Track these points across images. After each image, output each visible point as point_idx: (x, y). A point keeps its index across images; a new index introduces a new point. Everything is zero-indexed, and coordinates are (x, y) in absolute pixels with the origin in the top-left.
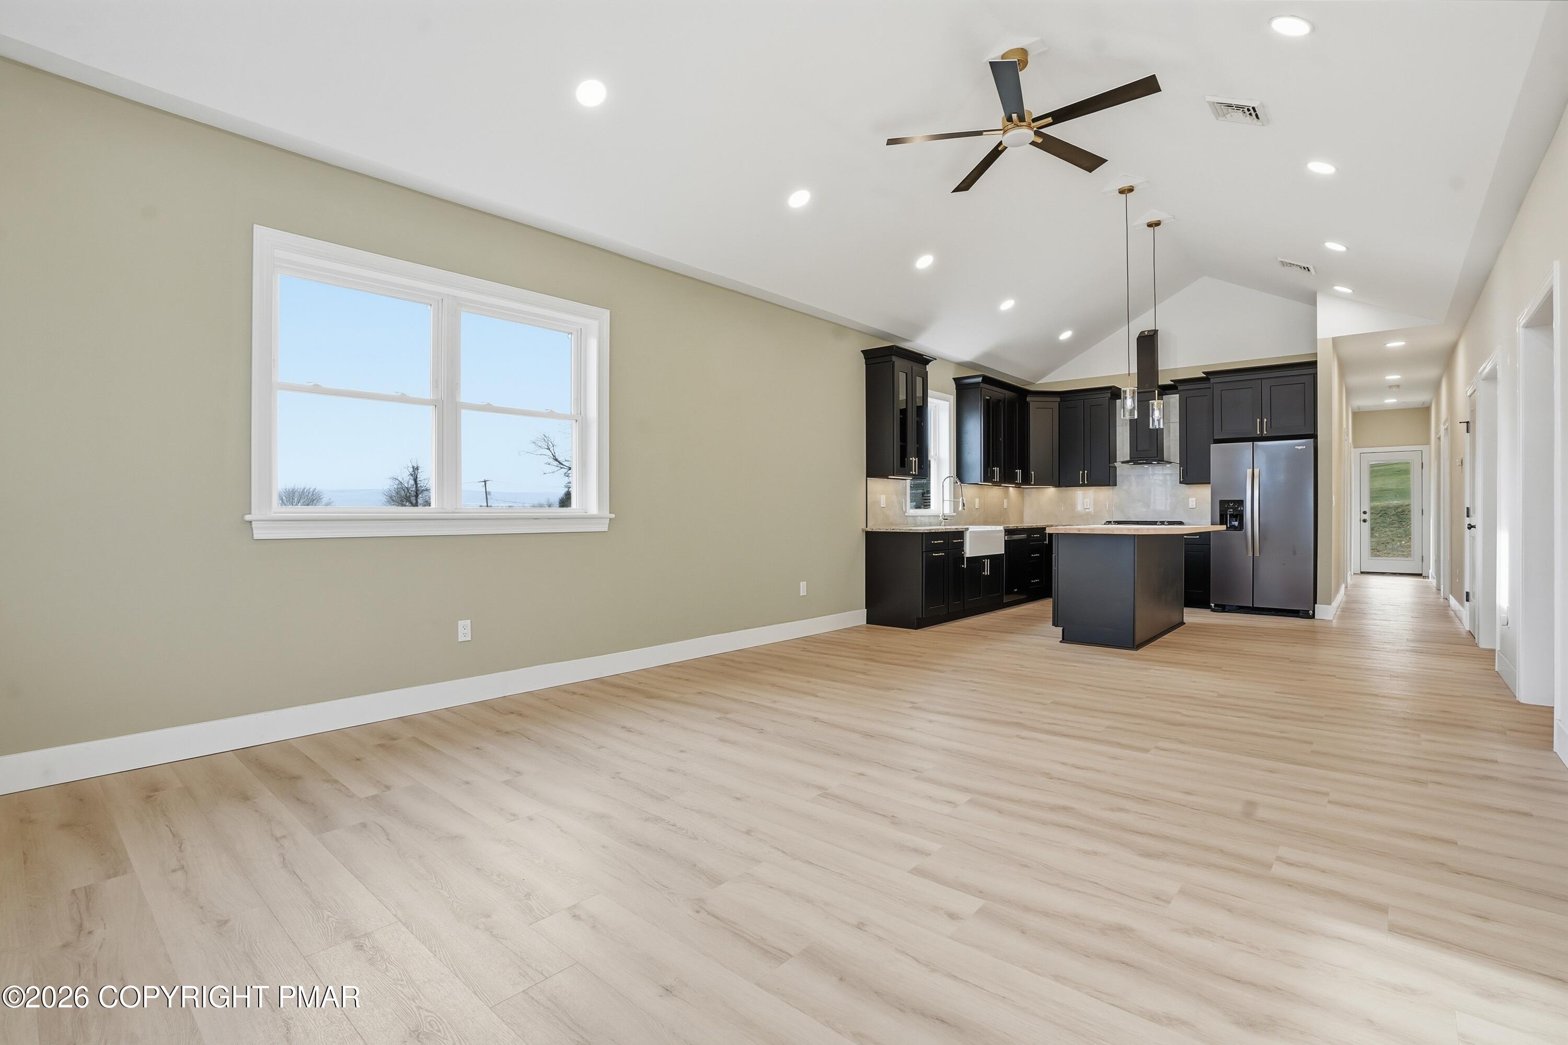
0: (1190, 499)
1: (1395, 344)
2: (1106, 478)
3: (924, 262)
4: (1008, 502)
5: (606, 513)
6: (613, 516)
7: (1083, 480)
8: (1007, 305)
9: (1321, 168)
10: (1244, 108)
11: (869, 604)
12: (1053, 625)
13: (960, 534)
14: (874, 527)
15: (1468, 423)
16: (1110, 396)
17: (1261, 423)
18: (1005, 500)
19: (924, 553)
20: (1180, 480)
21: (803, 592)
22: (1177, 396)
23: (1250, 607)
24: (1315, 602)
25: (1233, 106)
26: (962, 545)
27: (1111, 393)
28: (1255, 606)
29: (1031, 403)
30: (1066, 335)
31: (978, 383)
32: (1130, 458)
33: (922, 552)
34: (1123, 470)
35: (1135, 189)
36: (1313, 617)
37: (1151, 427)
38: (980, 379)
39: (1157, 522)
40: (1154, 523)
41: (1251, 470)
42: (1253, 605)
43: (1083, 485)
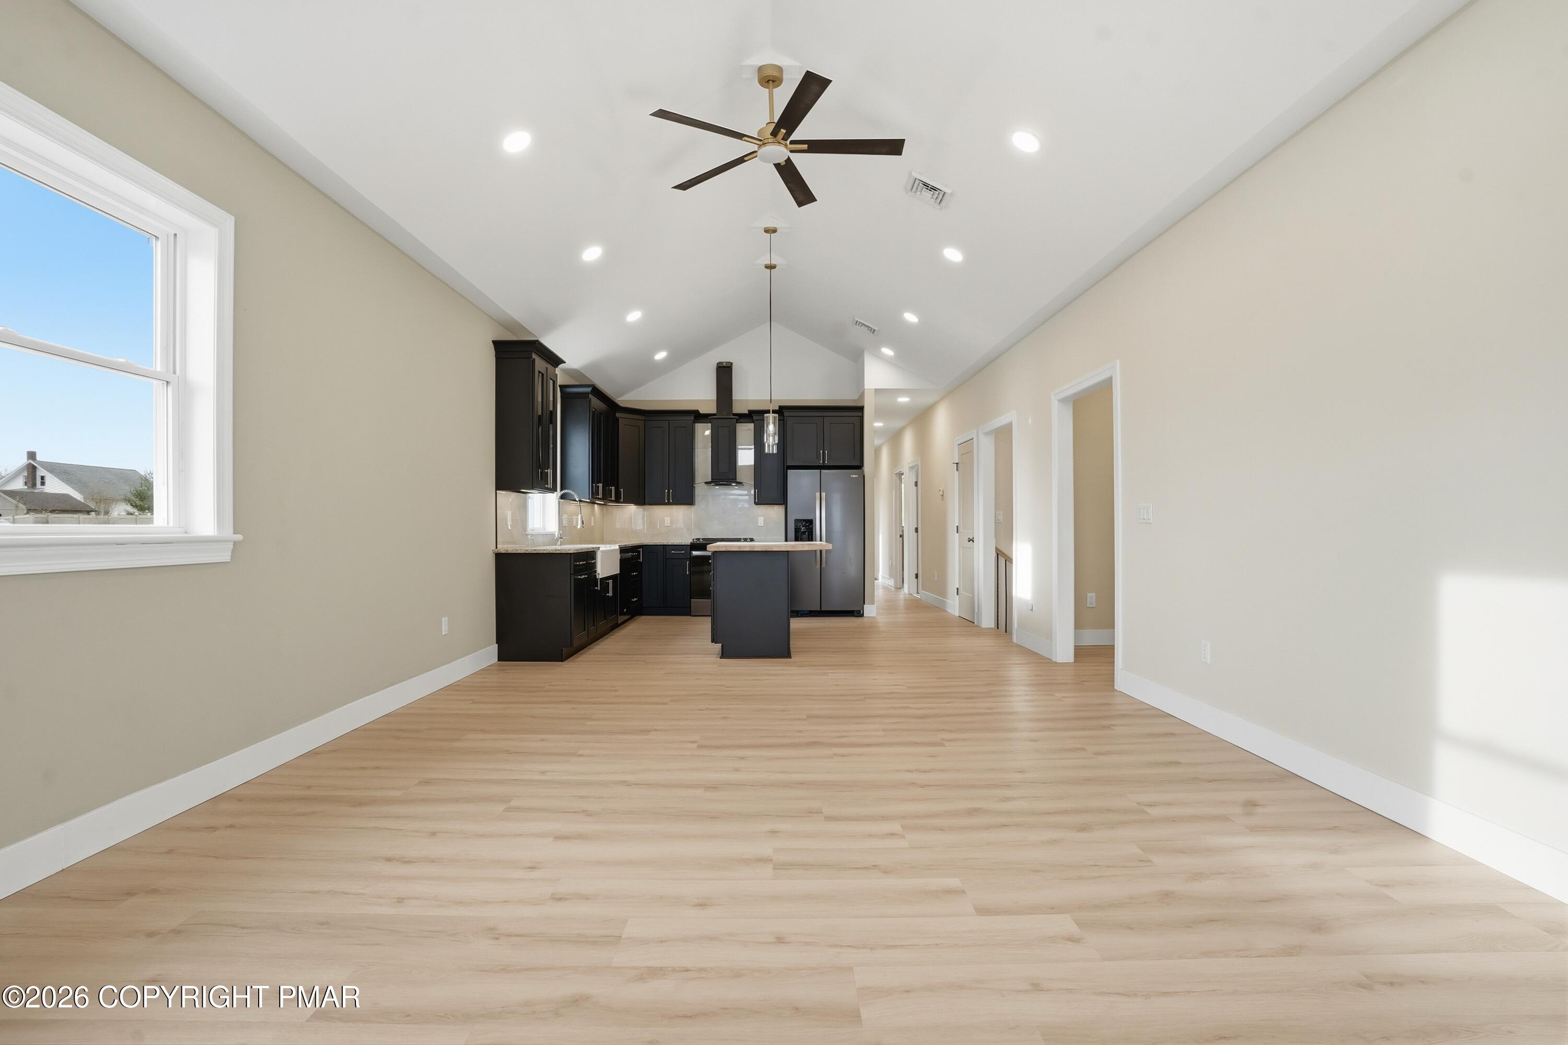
0: (759, 518)
1: (903, 400)
2: (685, 497)
3: (592, 254)
4: (594, 519)
5: (228, 533)
6: (239, 537)
7: (669, 500)
8: (634, 316)
9: (953, 255)
10: (936, 190)
11: (500, 639)
12: (712, 642)
13: (589, 556)
14: (503, 548)
15: (957, 463)
16: (693, 419)
17: (824, 453)
18: (592, 518)
19: (572, 576)
20: (755, 501)
21: (445, 630)
22: (752, 425)
23: (818, 611)
24: (864, 604)
25: (928, 187)
26: (594, 566)
27: (694, 416)
28: (822, 610)
29: (620, 419)
30: (661, 356)
31: (587, 394)
32: (712, 479)
33: (571, 575)
34: (700, 490)
35: (778, 231)
36: (862, 615)
37: (766, 451)
38: (589, 389)
39: (741, 539)
40: (738, 540)
41: (819, 493)
42: (821, 609)
43: (669, 504)
